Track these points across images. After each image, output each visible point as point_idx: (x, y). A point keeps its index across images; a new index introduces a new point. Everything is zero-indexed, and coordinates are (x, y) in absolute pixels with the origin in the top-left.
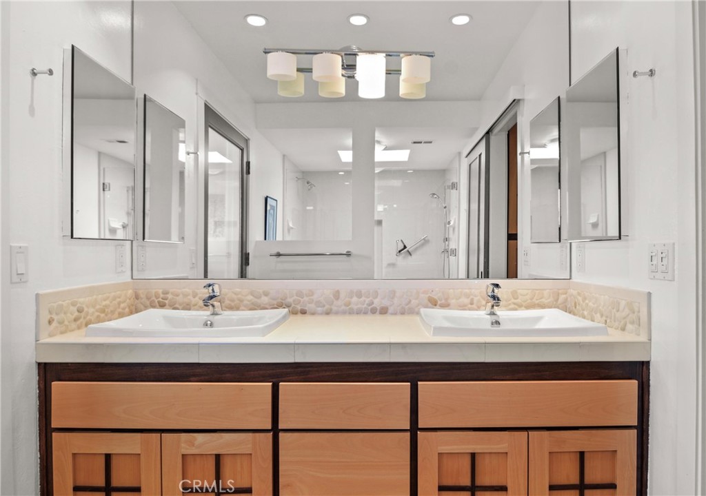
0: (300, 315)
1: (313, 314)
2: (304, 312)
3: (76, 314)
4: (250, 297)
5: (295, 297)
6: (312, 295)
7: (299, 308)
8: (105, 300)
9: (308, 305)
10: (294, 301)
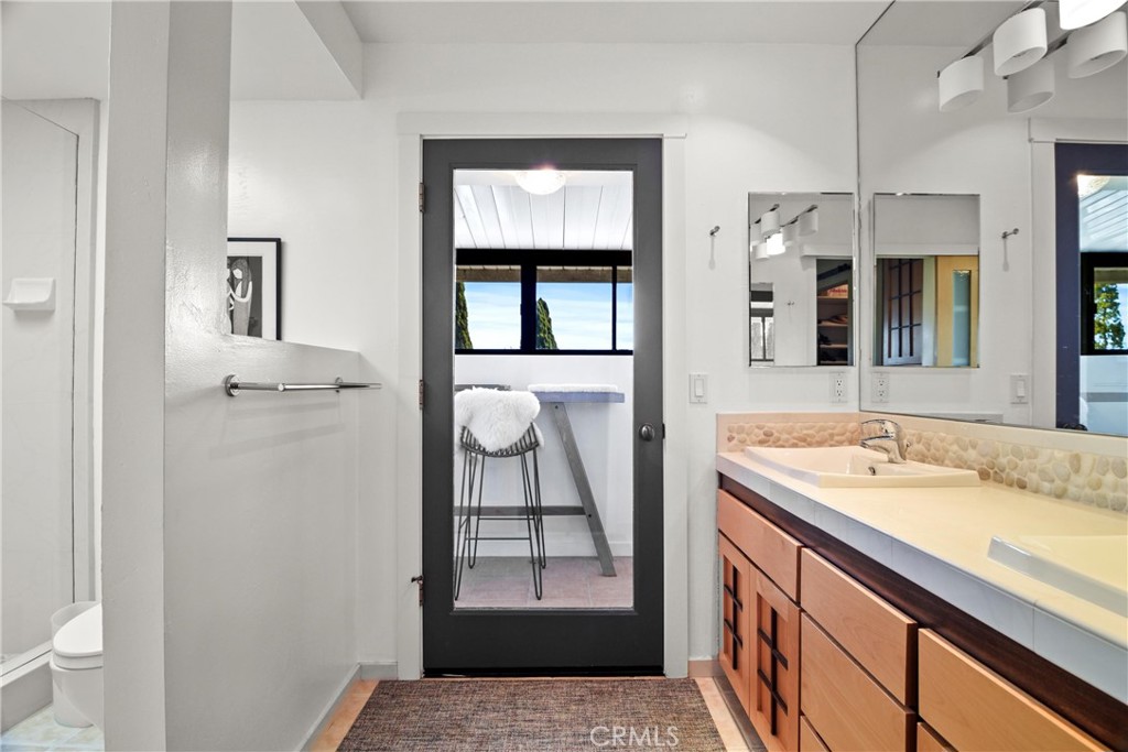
0: (1016, 489)
1: (1036, 491)
2: (1022, 486)
3: (763, 437)
4: (955, 447)
5: (1011, 457)
6: (1035, 457)
7: (1015, 475)
8: (807, 429)
9: (1029, 474)
10: (1009, 462)
